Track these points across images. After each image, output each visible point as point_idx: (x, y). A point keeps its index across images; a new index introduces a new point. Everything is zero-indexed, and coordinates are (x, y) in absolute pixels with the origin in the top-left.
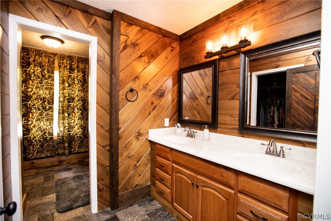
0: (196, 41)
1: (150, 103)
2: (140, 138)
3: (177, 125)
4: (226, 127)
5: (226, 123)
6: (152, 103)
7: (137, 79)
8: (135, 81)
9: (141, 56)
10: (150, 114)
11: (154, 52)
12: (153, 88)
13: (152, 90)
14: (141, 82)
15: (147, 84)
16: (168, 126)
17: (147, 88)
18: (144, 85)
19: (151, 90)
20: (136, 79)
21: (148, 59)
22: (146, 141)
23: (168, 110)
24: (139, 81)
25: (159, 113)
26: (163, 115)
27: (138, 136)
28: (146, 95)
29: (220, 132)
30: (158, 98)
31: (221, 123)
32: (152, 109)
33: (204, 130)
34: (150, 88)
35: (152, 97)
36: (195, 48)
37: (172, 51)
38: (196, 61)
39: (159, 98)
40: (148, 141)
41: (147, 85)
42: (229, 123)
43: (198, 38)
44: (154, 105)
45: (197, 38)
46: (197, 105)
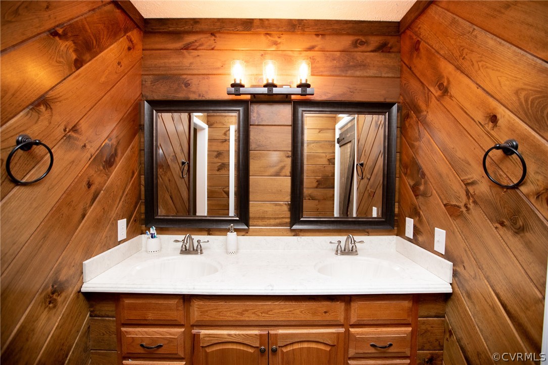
0: (193, 49)
1: (84, 183)
2: (60, 299)
3: (149, 231)
4: (266, 223)
5: (266, 217)
6: (89, 185)
7: (42, 108)
8: (39, 113)
9: (54, 33)
10: (84, 216)
11: (92, 37)
12: (90, 142)
13: (88, 146)
14: (56, 118)
15: (75, 126)
16: (125, 237)
17: (77, 139)
18: (65, 130)
19: (85, 146)
20: (39, 105)
21: (75, 51)
22: (78, 297)
23: (122, 200)
24: (51, 116)
25: (105, 209)
26: (113, 214)
27: (53, 293)
28: (73, 162)
29: (254, 234)
30: (102, 168)
31: (255, 218)
32: (89, 202)
33: (228, 233)
34: (82, 139)
35: (89, 166)
36: (191, 63)
37: (129, 49)
38: (194, 92)
39: (104, 167)
40: (81, 296)
41: (74, 129)
42: (271, 216)
43: (201, 45)
44: (93, 188)
45: (197, 44)
46: (169, 180)
